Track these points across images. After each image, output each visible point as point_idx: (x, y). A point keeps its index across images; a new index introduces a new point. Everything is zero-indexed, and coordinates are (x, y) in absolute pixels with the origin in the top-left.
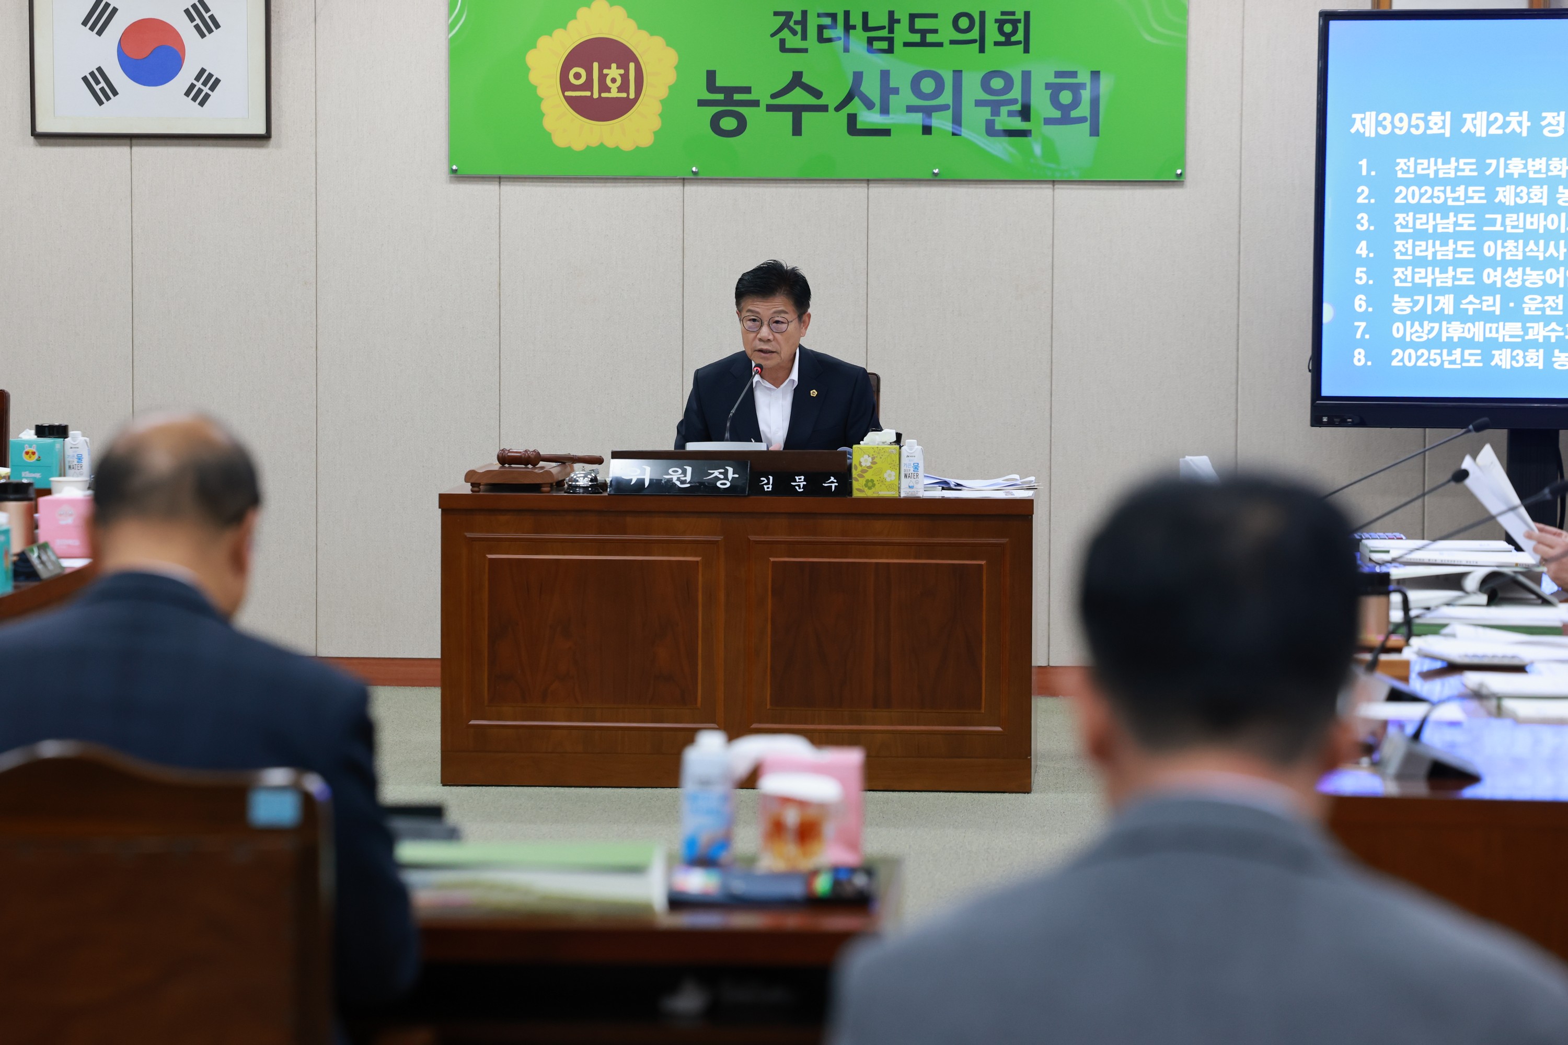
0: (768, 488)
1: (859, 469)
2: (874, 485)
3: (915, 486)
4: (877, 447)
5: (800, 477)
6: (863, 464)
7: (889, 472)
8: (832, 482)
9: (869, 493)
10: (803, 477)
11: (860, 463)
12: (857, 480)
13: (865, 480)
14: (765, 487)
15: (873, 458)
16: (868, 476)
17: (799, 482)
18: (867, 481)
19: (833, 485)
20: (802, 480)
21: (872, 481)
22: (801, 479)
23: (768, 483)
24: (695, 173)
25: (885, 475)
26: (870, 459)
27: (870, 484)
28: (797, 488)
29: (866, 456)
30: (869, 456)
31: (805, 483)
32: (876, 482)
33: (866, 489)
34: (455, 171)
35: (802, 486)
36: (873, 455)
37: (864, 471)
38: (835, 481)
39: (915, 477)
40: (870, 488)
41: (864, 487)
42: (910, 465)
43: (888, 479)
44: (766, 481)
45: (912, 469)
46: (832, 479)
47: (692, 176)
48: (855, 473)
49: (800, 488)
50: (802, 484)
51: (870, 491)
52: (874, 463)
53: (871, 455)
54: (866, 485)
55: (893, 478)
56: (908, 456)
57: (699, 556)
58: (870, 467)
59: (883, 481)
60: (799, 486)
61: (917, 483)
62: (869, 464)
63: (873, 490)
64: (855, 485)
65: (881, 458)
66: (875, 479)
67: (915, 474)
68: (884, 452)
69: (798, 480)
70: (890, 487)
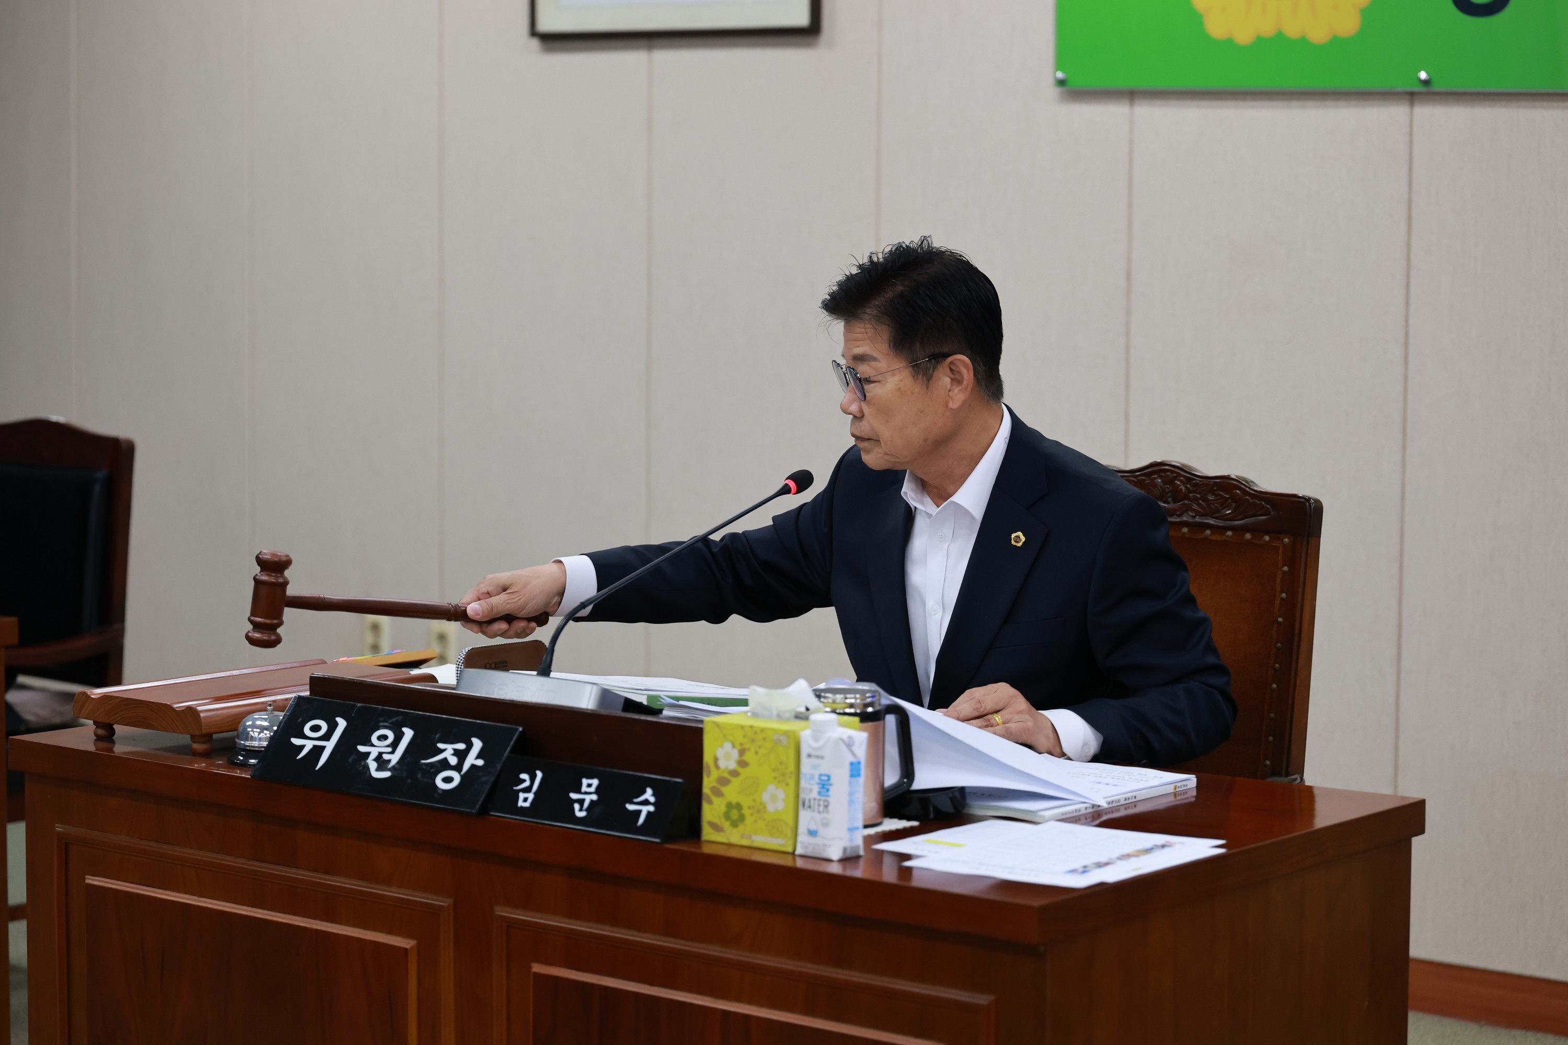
0: (525, 800)
1: (714, 774)
2: (742, 818)
3: (822, 832)
4: (751, 727)
5: (590, 781)
6: (722, 764)
7: (772, 788)
8: (646, 802)
9: (733, 836)
10: (595, 782)
11: (716, 760)
12: (710, 802)
13: (724, 803)
14: (522, 796)
15: (742, 752)
16: (732, 793)
17: (586, 793)
18: (729, 806)
19: (645, 809)
20: (592, 789)
21: (739, 806)
22: (589, 786)
23: (528, 790)
24: (1426, 83)
25: (766, 797)
26: (735, 754)
27: (736, 816)
28: (577, 806)
29: (728, 746)
30: (734, 746)
31: (594, 797)
32: (746, 811)
33: (726, 825)
34: (1061, 83)
35: (586, 804)
36: (741, 744)
37: (723, 781)
38: (652, 799)
39: (821, 809)
40: (735, 824)
41: (723, 819)
42: (812, 778)
43: (771, 808)
44: (527, 784)
45: (816, 789)
46: (649, 795)
47: (1420, 88)
48: (708, 783)
49: (581, 810)
50: (588, 799)
51: (735, 831)
52: (743, 764)
53: (737, 744)
54: (727, 816)
55: (780, 805)
56: (809, 756)
57: (408, 936)
58: (734, 773)
59: (760, 809)
60: (581, 802)
61: (825, 824)
62: (733, 765)
63: (741, 828)
64: (711, 812)
65: (756, 753)
66: (746, 802)
67: (822, 803)
68: (764, 739)
69: (584, 789)
70: (774, 826)
